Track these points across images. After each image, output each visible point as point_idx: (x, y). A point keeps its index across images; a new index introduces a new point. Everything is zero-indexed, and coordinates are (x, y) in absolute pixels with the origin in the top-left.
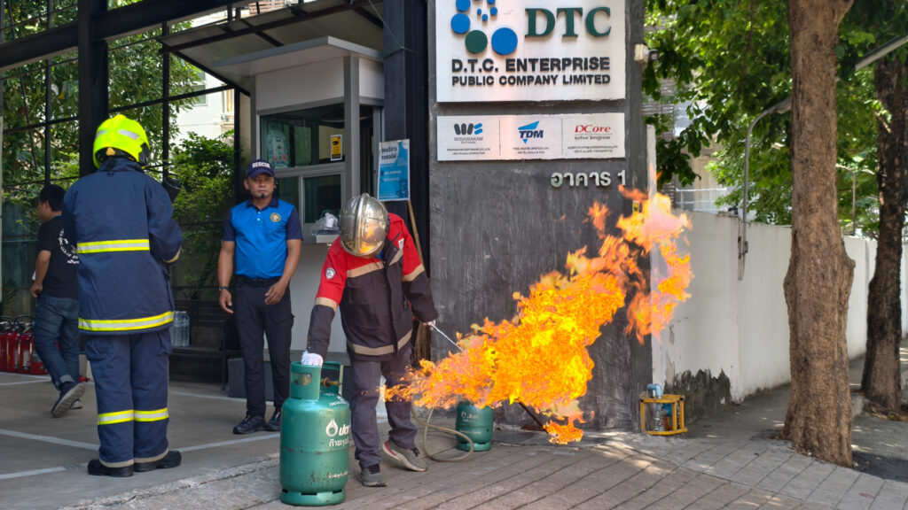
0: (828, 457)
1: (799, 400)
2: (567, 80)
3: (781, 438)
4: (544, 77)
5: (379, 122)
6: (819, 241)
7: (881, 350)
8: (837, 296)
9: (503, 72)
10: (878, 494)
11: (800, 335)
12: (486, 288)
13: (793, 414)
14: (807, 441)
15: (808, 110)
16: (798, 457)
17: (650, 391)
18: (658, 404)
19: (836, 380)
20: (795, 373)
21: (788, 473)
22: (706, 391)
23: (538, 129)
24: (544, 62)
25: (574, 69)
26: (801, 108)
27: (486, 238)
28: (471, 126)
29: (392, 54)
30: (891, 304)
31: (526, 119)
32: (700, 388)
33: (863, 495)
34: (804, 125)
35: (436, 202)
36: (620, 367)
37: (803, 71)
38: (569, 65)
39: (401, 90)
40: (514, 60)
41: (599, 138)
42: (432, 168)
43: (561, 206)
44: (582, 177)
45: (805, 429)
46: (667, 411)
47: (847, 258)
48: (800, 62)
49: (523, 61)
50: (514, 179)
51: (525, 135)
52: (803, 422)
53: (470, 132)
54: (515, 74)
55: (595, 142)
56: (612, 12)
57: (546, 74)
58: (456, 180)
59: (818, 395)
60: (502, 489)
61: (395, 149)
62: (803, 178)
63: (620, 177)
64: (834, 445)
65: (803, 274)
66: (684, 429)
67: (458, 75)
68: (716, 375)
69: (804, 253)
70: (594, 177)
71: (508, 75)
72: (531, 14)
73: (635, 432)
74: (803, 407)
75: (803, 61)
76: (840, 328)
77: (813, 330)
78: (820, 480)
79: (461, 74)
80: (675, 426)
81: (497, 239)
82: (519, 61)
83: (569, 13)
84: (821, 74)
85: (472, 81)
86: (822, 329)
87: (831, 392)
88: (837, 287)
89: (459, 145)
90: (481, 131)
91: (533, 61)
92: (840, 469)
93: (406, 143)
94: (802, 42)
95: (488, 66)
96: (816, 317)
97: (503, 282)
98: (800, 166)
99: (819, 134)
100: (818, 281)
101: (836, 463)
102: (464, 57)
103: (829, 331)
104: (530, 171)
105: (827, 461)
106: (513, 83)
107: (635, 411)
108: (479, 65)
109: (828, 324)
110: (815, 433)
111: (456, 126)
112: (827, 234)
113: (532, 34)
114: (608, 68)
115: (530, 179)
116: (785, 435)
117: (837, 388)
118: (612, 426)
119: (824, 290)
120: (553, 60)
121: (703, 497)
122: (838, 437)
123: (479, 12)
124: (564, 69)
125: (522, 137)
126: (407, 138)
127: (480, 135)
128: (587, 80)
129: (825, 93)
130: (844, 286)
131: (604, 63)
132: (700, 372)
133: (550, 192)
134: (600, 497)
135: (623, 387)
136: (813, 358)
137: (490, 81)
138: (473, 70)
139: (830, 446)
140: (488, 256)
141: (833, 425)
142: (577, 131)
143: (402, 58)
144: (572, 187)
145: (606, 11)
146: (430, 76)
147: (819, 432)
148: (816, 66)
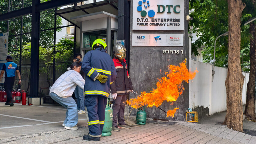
0: (237, 129)
1: (229, 114)
2: (168, 24)
3: (224, 124)
4: (162, 24)
5: (116, 35)
6: (235, 71)
7: (250, 102)
8: (240, 86)
9: (151, 22)
10: (250, 139)
11: (230, 96)
12: (145, 81)
13: (227, 118)
14: (231, 125)
15: (233, 34)
16: (229, 129)
17: (189, 110)
18: (191, 114)
19: (239, 109)
20: (228, 106)
21: (226, 133)
22: (203, 111)
23: (160, 38)
24: (162, 20)
25: (170, 22)
26: (231, 34)
27: (145, 67)
28: (142, 36)
29: (120, 17)
30: (253, 90)
31: (157, 35)
32: (201, 111)
33: (247, 139)
34: (232, 39)
35: (131, 57)
36: (180, 103)
37: (232, 24)
38: (169, 21)
39: (122, 26)
40: (154, 19)
41: (176, 41)
42: (131, 48)
43: (166, 59)
44: (172, 51)
45: (231, 122)
46: (193, 116)
47: (243, 75)
48: (231, 21)
49: (156, 19)
50: (153, 51)
51: (156, 39)
52: (230, 120)
53: (141, 38)
54: (154, 23)
55: (175, 42)
56: (181, 6)
57: (163, 23)
58: (137, 51)
59: (234, 113)
60: (150, 134)
61: (121, 42)
62: (231, 53)
63: (182, 51)
64: (238, 126)
65: (231, 79)
66: (197, 121)
67: (138, 22)
68: (205, 107)
69: (231, 73)
70: (175, 51)
71: (152, 23)
72: (159, 6)
73: (184, 121)
74: (230, 116)
75: (232, 21)
76: (240, 94)
77: (233, 95)
78: (235, 135)
79: (139, 22)
80: (195, 120)
81: (148, 67)
82: (155, 19)
83: (169, 7)
84: (237, 25)
85: (142, 24)
86: (236, 95)
87: (238, 112)
88: (240, 83)
89: (138, 41)
90: (144, 38)
91: (159, 19)
92: (240, 132)
93: (124, 41)
94: (232, 16)
95: (147, 20)
96: (234, 91)
97: (149, 79)
98: (231, 50)
99: (236, 41)
100: (235, 81)
101: (239, 131)
102: (140, 18)
103: (238, 95)
104: (157, 49)
105: (236, 130)
106: (153, 25)
107: (185, 115)
108: (144, 20)
109: (237, 93)
110: (233, 123)
111: (138, 36)
112: (237, 69)
113: (159, 12)
114: (179, 22)
115: (157, 51)
116: (225, 123)
117: (239, 111)
118: (178, 119)
119: (236, 84)
120: (164, 19)
121: (204, 138)
122: (239, 124)
123: (145, 6)
124: (167, 22)
125: (155, 40)
126: (124, 39)
127: (144, 39)
128: (174, 25)
129: (238, 30)
130: (242, 83)
131: (178, 20)
132: (201, 106)
133: (163, 55)
134: (177, 137)
135: (181, 109)
136: (233, 102)
137: (147, 24)
138: (142, 21)
139: (237, 126)
140: (145, 72)
141: (238, 121)
142: (170, 39)
143: (123, 17)
144: (168, 54)
145: (179, 6)
146: (131, 23)
147: (234, 123)
148: (236, 23)
